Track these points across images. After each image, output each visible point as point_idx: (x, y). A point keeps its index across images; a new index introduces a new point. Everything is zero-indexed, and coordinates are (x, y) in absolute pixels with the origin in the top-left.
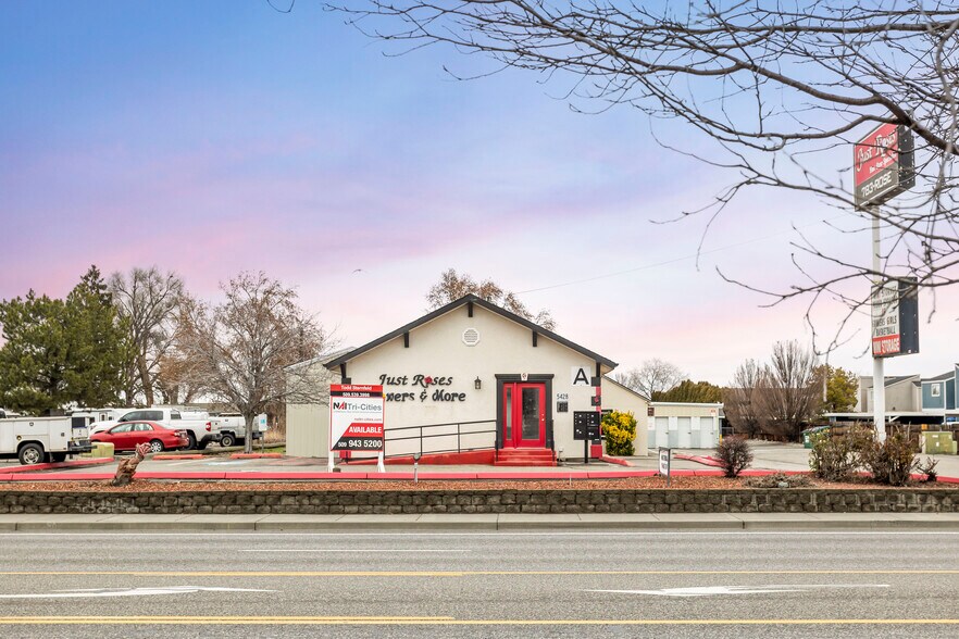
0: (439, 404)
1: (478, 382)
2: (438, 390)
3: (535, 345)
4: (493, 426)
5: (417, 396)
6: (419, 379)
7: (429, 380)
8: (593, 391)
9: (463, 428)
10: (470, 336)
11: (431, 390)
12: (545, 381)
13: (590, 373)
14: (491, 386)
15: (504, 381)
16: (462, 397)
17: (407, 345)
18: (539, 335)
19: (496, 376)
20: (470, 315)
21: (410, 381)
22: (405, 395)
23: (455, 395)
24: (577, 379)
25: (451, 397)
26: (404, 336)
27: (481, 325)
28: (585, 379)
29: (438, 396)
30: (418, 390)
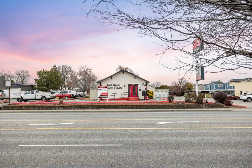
0: (118, 89)
1: (125, 85)
2: (118, 87)
3: (135, 79)
4: (127, 93)
5: (114, 88)
6: (114, 85)
7: (116, 85)
8: (145, 87)
9: (122, 94)
10: (123, 77)
11: (116, 87)
12: (137, 85)
13: (145, 84)
14: (127, 86)
15: (130, 85)
16: (122, 88)
17: (112, 79)
18: (136, 77)
19: (128, 84)
20: (123, 73)
21: (112, 85)
22: (112, 88)
23: (121, 88)
24: (143, 85)
25: (120, 88)
26: (111, 77)
27: (125, 75)
28: (144, 85)
29: (118, 88)
30: (114, 87)
